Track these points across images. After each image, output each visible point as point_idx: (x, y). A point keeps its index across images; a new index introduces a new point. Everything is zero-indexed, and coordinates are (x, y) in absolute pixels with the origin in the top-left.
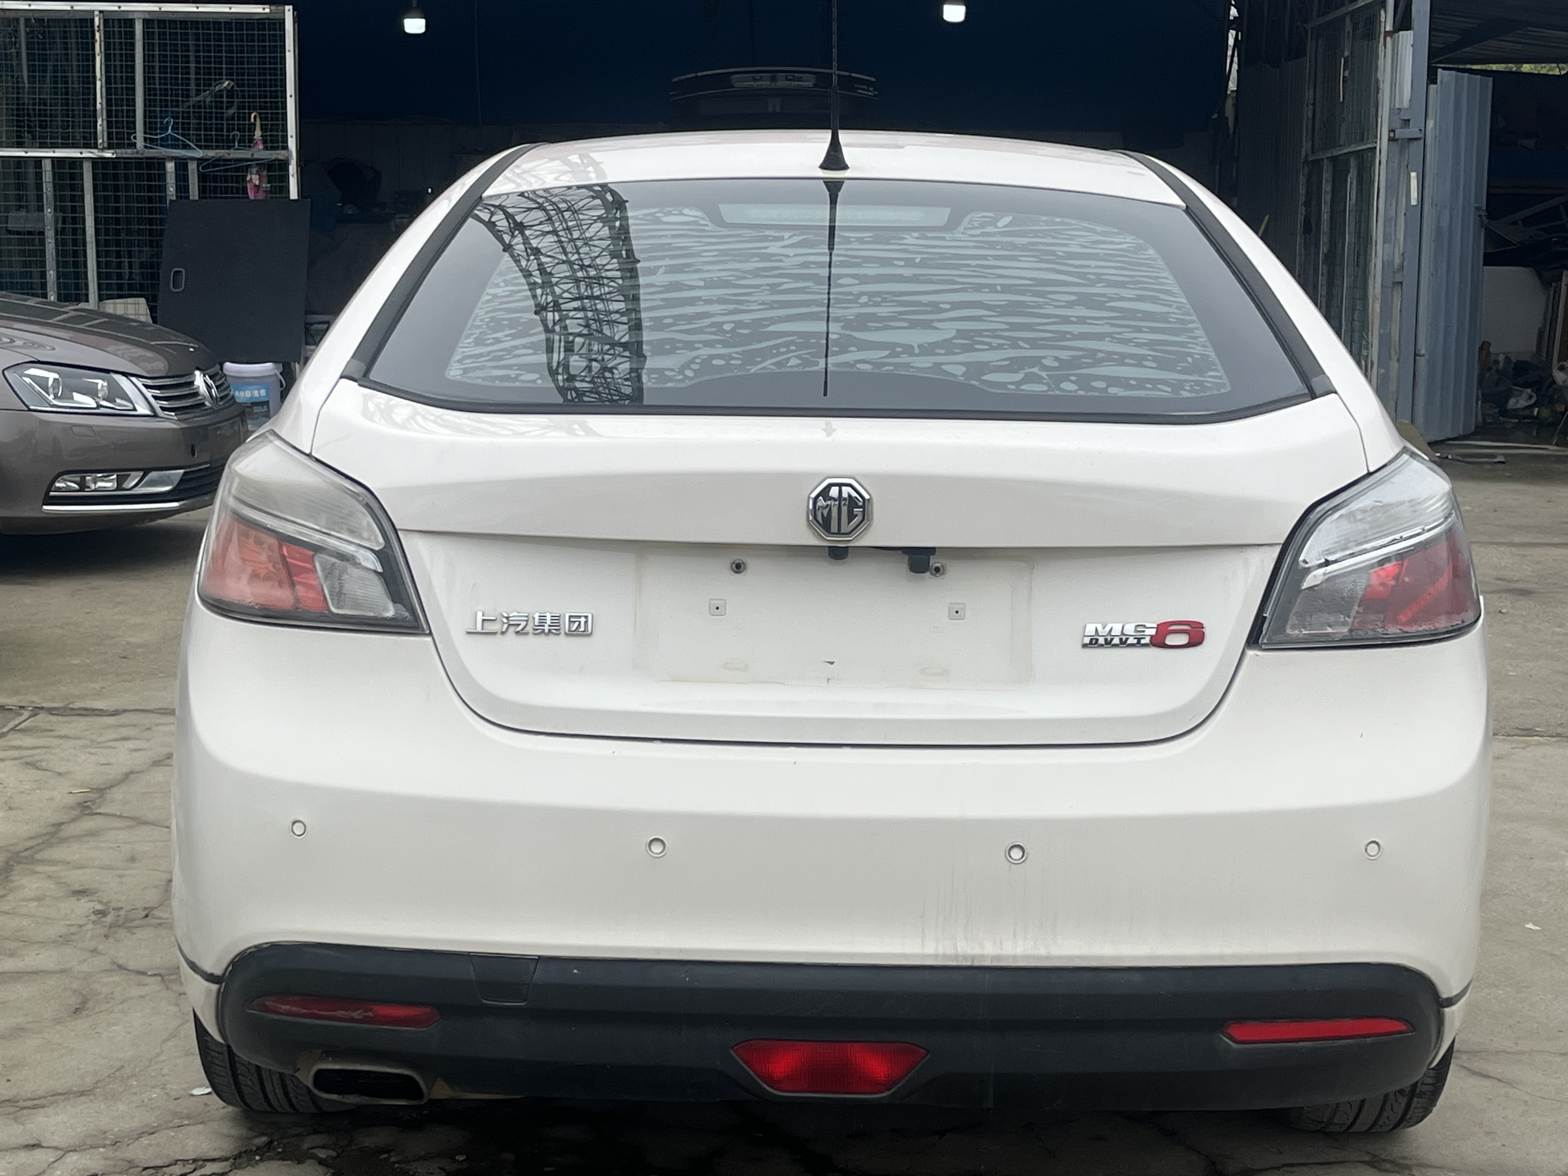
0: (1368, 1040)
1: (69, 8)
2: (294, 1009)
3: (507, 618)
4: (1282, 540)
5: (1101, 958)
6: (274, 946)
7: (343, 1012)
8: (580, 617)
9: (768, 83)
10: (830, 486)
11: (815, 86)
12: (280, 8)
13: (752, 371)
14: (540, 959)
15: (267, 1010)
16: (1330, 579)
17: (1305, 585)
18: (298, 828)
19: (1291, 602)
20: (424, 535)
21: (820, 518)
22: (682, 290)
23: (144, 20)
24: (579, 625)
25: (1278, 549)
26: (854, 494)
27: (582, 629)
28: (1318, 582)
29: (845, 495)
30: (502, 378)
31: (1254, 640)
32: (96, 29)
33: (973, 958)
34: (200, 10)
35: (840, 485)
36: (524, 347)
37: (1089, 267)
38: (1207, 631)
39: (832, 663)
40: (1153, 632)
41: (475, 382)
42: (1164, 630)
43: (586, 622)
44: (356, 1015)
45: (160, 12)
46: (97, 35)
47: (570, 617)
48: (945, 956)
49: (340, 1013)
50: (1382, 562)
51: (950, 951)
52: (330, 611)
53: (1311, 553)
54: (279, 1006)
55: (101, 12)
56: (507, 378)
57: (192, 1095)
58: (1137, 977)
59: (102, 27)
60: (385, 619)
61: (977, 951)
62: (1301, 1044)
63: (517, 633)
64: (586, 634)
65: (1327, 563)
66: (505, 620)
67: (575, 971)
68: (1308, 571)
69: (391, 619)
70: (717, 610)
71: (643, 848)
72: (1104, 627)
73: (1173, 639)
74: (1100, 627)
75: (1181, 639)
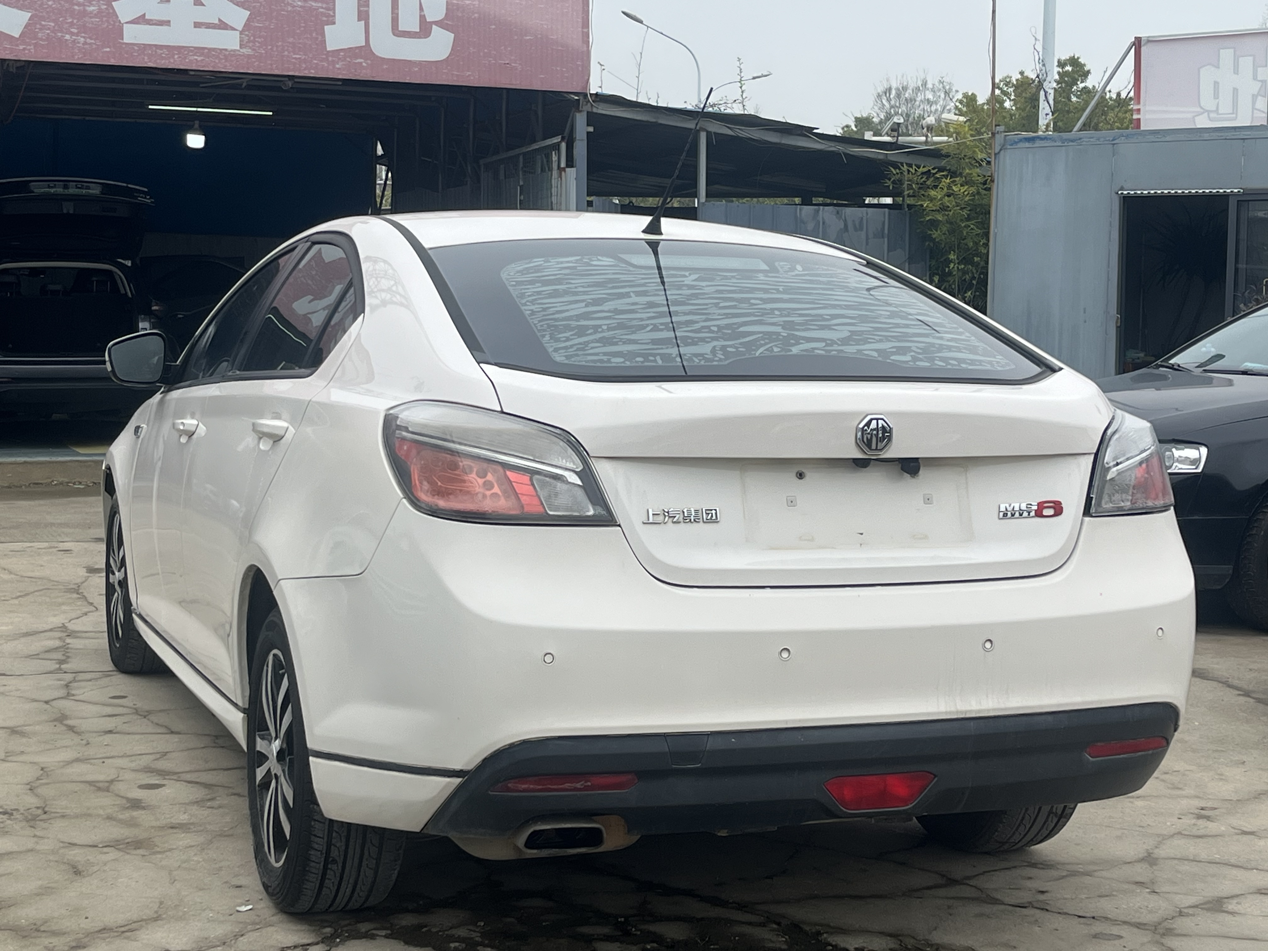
0: (1150, 752)
2: (532, 786)
3: (668, 512)
4: (1095, 451)
6: (525, 742)
7: (569, 785)
8: (711, 510)
9: (62, 190)
10: (871, 420)
11: (102, 193)
13: (757, 355)
14: (711, 734)
15: (509, 790)
16: (1119, 473)
17: (1108, 478)
18: (548, 659)
19: (1103, 487)
20: (611, 460)
21: (865, 440)
22: (659, 307)
24: (712, 516)
25: (1092, 457)
26: (886, 425)
27: (714, 517)
28: (1114, 476)
29: (880, 426)
30: (594, 361)
31: (1087, 512)
33: (966, 712)
35: (877, 419)
36: (597, 341)
39: (862, 534)
40: (1036, 508)
41: (581, 363)
42: (1041, 506)
43: (716, 514)
44: (578, 785)
47: (706, 510)
48: (950, 713)
49: (567, 785)
50: (1141, 463)
51: (953, 709)
52: (547, 513)
53: (1108, 457)
54: (520, 786)
56: (601, 361)
57: (238, 911)
58: (1050, 718)
60: (589, 516)
61: (968, 708)
62: (1122, 756)
63: (674, 523)
64: (716, 521)
65: (1118, 464)
66: (666, 514)
67: (733, 740)
68: (1109, 468)
69: (593, 516)
70: (791, 503)
71: (777, 655)
72: (1010, 506)
73: (1046, 512)
74: (1007, 506)
75: (1051, 512)
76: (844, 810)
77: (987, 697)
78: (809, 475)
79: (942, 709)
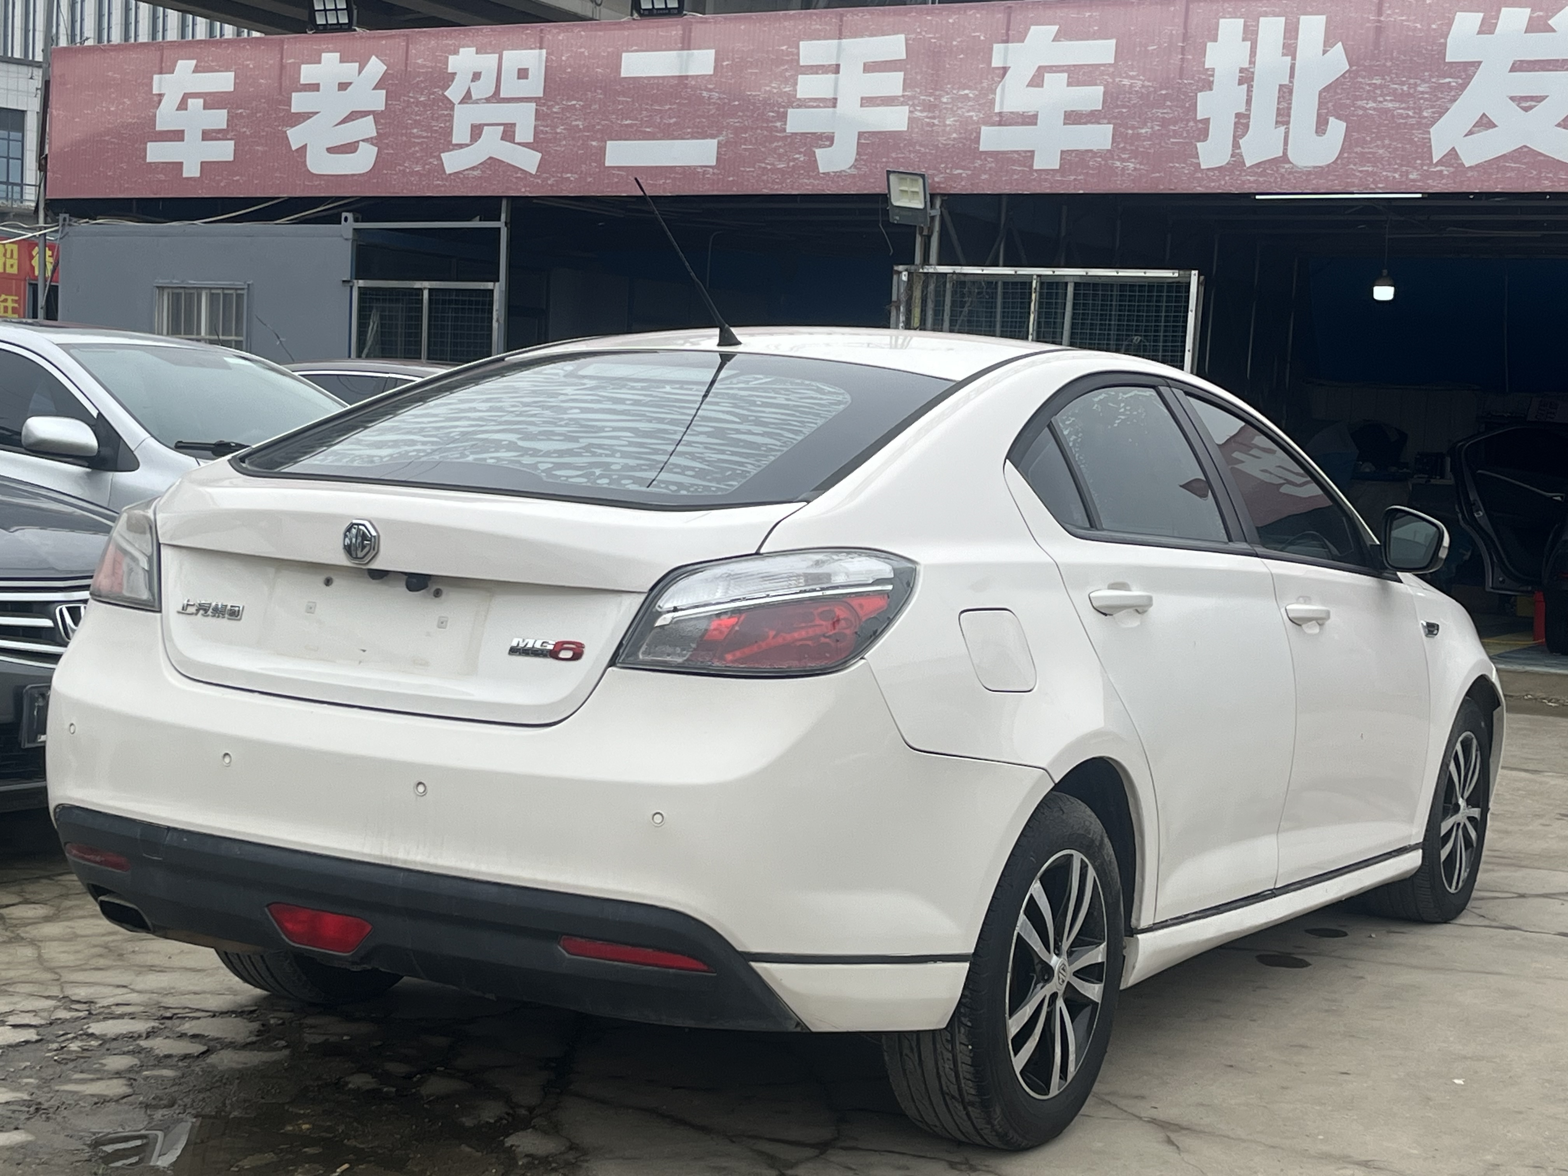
0: (671, 971)
1: (1013, 273)
2: (77, 852)
3: (200, 604)
4: (647, 590)
5: (468, 871)
8: (235, 607)
12: (1188, 272)
14: (169, 829)
16: (675, 622)
17: (658, 624)
18: (72, 729)
19: (646, 634)
23: (1075, 283)
25: (643, 597)
28: (668, 623)
31: (614, 661)
32: (1033, 290)
33: (391, 859)
34: (1120, 274)
37: (764, 412)
38: (586, 651)
39: (364, 651)
40: (552, 647)
42: (560, 646)
44: (98, 859)
45: (1087, 276)
46: (1034, 296)
47: (231, 606)
48: (375, 856)
49: (92, 857)
50: (720, 614)
51: (377, 853)
52: (122, 594)
53: (666, 602)
55: (1039, 276)
58: (495, 889)
59: (1038, 289)
60: (142, 600)
61: (393, 855)
62: (616, 963)
63: (203, 615)
64: (237, 619)
65: (674, 611)
66: (198, 606)
67: (185, 839)
68: (660, 614)
69: (146, 600)
70: (310, 609)
71: (221, 758)
72: (524, 641)
73: (564, 654)
74: (521, 640)
75: (569, 654)
76: (287, 940)
77: (418, 847)
78: (337, 582)
79: (367, 850)
